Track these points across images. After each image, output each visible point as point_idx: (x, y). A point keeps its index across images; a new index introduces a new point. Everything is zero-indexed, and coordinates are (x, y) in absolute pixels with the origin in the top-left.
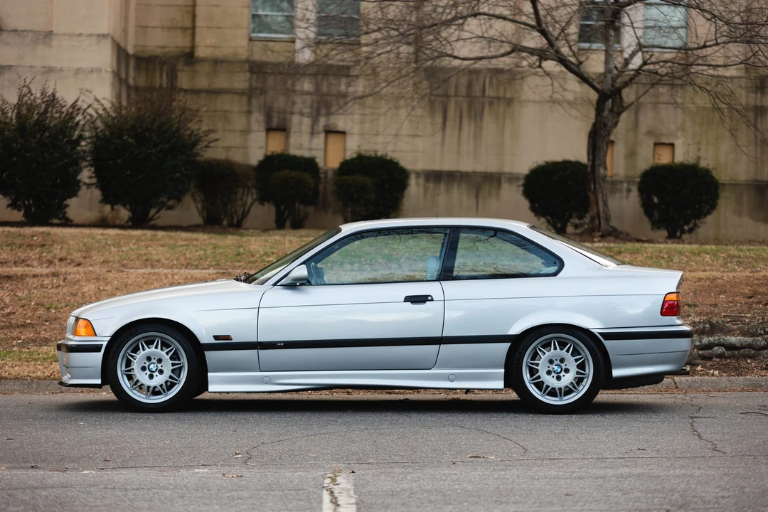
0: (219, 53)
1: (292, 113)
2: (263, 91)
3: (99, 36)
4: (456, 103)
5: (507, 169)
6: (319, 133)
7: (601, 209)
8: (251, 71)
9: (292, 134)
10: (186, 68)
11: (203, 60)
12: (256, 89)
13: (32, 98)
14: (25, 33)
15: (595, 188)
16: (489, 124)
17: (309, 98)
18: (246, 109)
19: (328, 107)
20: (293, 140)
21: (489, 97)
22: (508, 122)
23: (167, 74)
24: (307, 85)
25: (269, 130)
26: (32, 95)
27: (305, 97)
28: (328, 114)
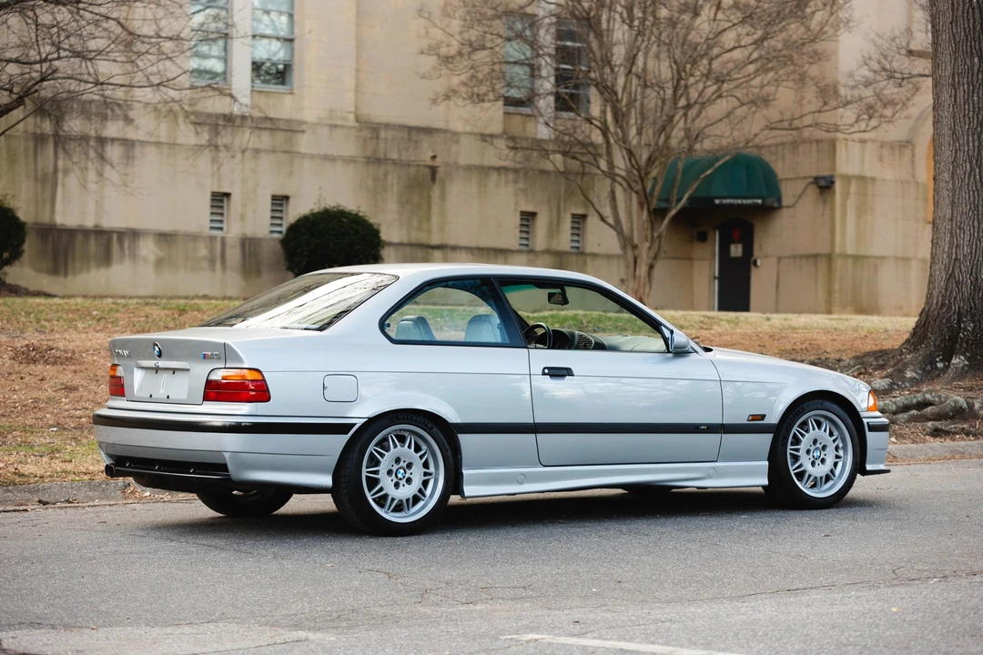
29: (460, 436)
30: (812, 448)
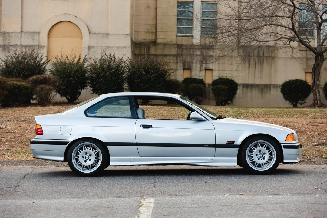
0: (165, 41)
1: (193, 63)
2: (182, 55)
3: (126, 34)
4: (253, 58)
5: (273, 83)
6: (202, 70)
7: (318, 96)
8: (177, 47)
9: (193, 71)
10: (154, 47)
11: (160, 44)
12: (179, 54)
13: (106, 57)
14: (99, 34)
15: (315, 89)
16: (266, 66)
17: (199, 57)
18: (175, 62)
19: (206, 60)
20: (193, 73)
21: (266, 56)
22: (273, 65)
23: (147, 49)
24: (198, 53)
25: (184, 69)
26: (106, 56)
27: (197, 57)
28: (206, 63)
29: (108, 146)
30: (259, 154)
